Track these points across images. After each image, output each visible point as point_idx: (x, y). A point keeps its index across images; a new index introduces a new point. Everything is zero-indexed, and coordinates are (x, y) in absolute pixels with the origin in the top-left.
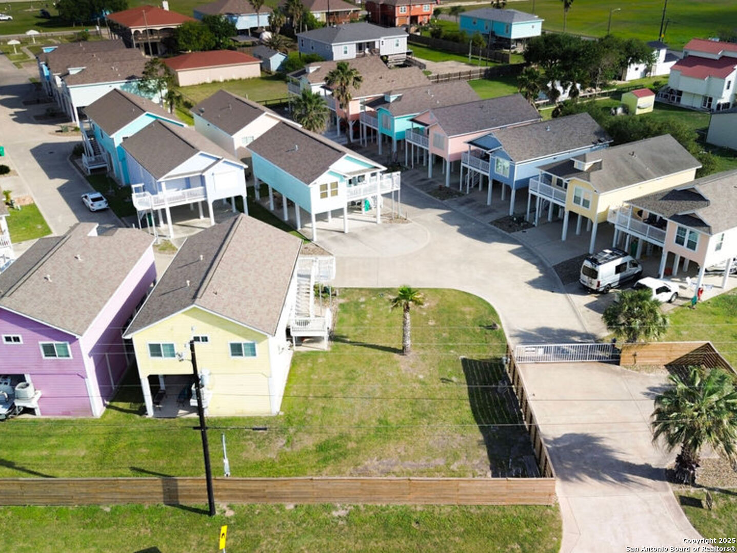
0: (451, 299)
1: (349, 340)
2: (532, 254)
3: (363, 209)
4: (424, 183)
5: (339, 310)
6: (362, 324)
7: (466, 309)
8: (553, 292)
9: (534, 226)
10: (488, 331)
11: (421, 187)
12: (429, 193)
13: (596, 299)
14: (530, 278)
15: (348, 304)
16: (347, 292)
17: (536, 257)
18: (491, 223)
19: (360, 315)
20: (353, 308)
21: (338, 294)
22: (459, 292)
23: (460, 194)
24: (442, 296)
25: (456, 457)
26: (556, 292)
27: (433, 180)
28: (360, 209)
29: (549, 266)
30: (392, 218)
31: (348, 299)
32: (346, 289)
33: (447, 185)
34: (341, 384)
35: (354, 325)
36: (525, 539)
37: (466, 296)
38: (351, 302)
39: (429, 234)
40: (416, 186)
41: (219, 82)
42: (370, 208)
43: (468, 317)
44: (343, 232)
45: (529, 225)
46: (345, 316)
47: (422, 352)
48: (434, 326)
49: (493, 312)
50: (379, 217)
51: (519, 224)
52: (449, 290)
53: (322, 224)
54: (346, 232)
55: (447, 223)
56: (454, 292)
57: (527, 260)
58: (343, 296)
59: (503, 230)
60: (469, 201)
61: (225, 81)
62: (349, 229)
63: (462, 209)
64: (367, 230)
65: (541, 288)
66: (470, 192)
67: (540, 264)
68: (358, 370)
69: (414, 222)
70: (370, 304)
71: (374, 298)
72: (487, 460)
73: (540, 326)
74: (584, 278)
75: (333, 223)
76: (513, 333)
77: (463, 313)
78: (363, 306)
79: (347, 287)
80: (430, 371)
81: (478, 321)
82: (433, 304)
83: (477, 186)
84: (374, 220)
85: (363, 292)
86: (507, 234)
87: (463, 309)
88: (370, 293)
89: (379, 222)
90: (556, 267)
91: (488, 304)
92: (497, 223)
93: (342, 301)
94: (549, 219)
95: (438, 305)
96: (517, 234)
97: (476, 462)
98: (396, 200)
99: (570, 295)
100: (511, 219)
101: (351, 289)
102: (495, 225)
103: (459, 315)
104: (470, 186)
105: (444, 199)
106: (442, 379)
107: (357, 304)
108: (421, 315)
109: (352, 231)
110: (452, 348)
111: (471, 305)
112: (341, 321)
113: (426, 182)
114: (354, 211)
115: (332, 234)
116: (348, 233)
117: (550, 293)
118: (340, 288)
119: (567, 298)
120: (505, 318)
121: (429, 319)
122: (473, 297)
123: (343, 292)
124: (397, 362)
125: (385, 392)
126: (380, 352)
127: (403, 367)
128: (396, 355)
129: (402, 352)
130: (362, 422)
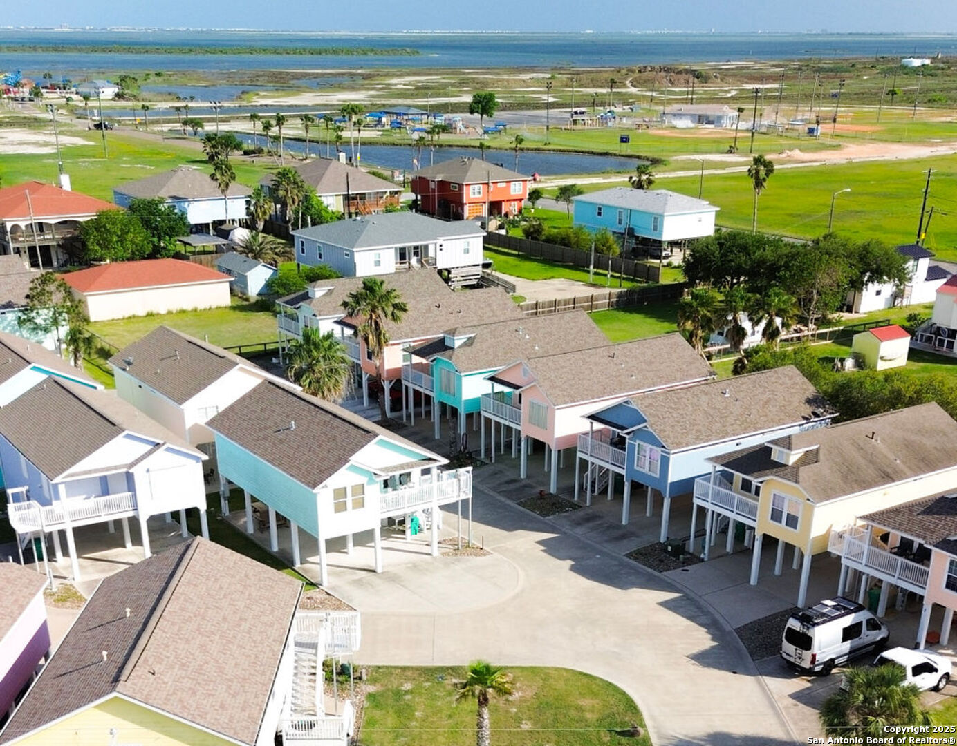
0: (560, 685)
2: (699, 608)
3: (408, 532)
4: (512, 486)
5: (366, 704)
6: (407, 728)
7: (586, 702)
8: (735, 673)
9: (702, 560)
10: (624, 740)
11: (508, 494)
12: (521, 504)
13: (809, 685)
14: (696, 650)
15: (382, 695)
16: (380, 673)
17: (706, 613)
18: (629, 555)
19: (404, 712)
20: (390, 702)
21: (364, 677)
22: (574, 672)
23: (575, 507)
24: (544, 680)
26: (740, 673)
27: (528, 481)
28: (403, 532)
29: (728, 628)
30: (460, 548)
31: (383, 685)
32: (379, 667)
33: (553, 490)
37: (585, 680)
38: (388, 690)
39: (521, 573)
40: (499, 493)
42: (420, 531)
43: (588, 716)
44: (374, 571)
45: (695, 559)
46: (378, 714)
48: (530, 731)
49: (631, 707)
50: (435, 545)
51: (677, 556)
52: (557, 669)
53: (335, 558)
54: (379, 570)
55: (550, 554)
56: (565, 673)
57: (691, 618)
58: (374, 681)
59: (651, 567)
60: (589, 519)
61: (170, 312)
62: (384, 566)
63: (579, 531)
64: (414, 567)
65: (714, 667)
66: (592, 504)
67: (713, 626)
69: (496, 555)
70: (421, 695)
71: (427, 684)
73: (711, 731)
74: (788, 648)
75: (356, 555)
77: (580, 709)
78: (408, 697)
79: (384, 664)
81: (606, 723)
82: (529, 693)
83: (604, 492)
84: (427, 550)
85: (409, 673)
86: (657, 573)
87: (581, 702)
88: (420, 675)
89: (436, 553)
90: (739, 631)
91: (624, 693)
92: (638, 555)
93: (371, 689)
94: (729, 548)
95: (537, 695)
96: (673, 575)
98: (465, 516)
99: (764, 677)
100: (663, 547)
101: (387, 667)
102: (635, 559)
103: (572, 713)
104: (593, 491)
105: (547, 515)
107: (398, 694)
108: (507, 712)
109: (385, 570)
111: (594, 695)
112: (370, 723)
113: (517, 485)
114: (393, 535)
115: (355, 573)
116: (382, 573)
117: (730, 675)
118: (369, 667)
119: (759, 683)
120: (653, 718)
121: (522, 720)
122: (598, 681)
123: (374, 674)
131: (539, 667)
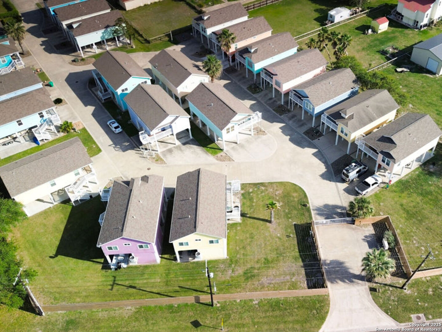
0: (288, 188)
1: (248, 216)
4: (271, 101)
5: (242, 197)
7: (295, 195)
10: (304, 208)
12: (274, 110)
13: (348, 185)
14: (321, 173)
15: (245, 193)
16: (244, 186)
22: (292, 184)
24: (284, 187)
25: (294, 275)
29: (329, 164)
31: (245, 190)
34: (249, 240)
35: (249, 206)
36: (318, 308)
37: (294, 186)
39: (276, 143)
41: (148, 5)
43: (295, 199)
44: (236, 143)
46: (245, 201)
47: (278, 221)
52: (287, 182)
54: (238, 143)
55: (283, 133)
56: (289, 184)
60: (293, 117)
61: (151, 3)
62: (239, 141)
65: (326, 179)
66: (294, 109)
68: (254, 233)
71: (255, 189)
72: (305, 275)
74: (344, 177)
76: (314, 208)
77: (293, 197)
79: (244, 183)
80: (282, 232)
81: (300, 202)
82: (281, 192)
84: (250, 133)
87: (293, 195)
88: (254, 186)
89: (253, 134)
90: (332, 165)
91: (304, 191)
95: (283, 192)
96: (316, 141)
97: (301, 277)
99: (337, 183)
106: (287, 236)
107: (249, 193)
109: (240, 143)
110: (290, 218)
111: (296, 192)
112: (244, 204)
115: (232, 144)
117: (329, 182)
120: (311, 199)
121: (280, 201)
122: (297, 187)
124: (269, 227)
125: (265, 244)
126: (261, 222)
127: (271, 230)
128: (268, 224)
129: (270, 222)
130: (259, 260)
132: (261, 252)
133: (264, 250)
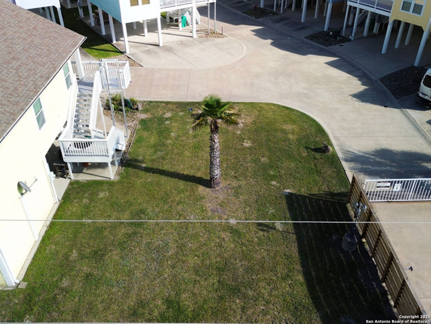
0: (270, 115)
2: (353, 66)
3: (180, 25)
4: (239, 5)
5: (139, 127)
6: (164, 145)
7: (289, 127)
8: (386, 107)
9: (350, 40)
10: (318, 155)
11: (237, 8)
12: (244, 13)
14: (355, 91)
15: (150, 120)
16: (151, 106)
17: (359, 69)
18: (307, 38)
19: (163, 132)
20: (155, 125)
21: (140, 108)
22: (279, 106)
23: (274, 14)
24: (259, 111)
26: (389, 107)
27: (248, 2)
28: (178, 26)
29: (374, 78)
30: (209, 34)
32: (151, 102)
33: (262, 6)
35: (154, 146)
38: (155, 117)
39: (245, 48)
40: (233, 7)
42: (188, 25)
43: (291, 137)
44: (158, 46)
45: (346, 40)
46: (145, 134)
47: (235, 184)
48: (249, 148)
49: (320, 130)
50: (195, 32)
51: (335, 38)
52: (267, 104)
53: (135, 38)
54: (161, 45)
55: (261, 38)
57: (349, 72)
58: (146, 111)
59: (320, 43)
60: (282, 20)
62: (163, 43)
63: (277, 25)
64: (182, 43)
65: (370, 103)
66: (284, 12)
67: (363, 77)
69: (230, 37)
70: (176, 121)
71: (181, 114)
73: (378, 148)
75: (148, 37)
77: (284, 132)
78: (168, 122)
80: (244, 213)
81: (303, 142)
82: (249, 120)
83: (290, 6)
84: (190, 34)
85: (170, 106)
86: (324, 47)
87: (285, 127)
88: (177, 107)
89: (195, 35)
90: (382, 80)
91: (314, 121)
92: (312, 37)
93: (143, 116)
94: (365, 34)
95: (254, 122)
96: (334, 48)
98: (212, 17)
99: (407, 110)
100: (327, 34)
101: (156, 102)
102: (311, 39)
103: (279, 134)
104: (284, 6)
105: (259, 18)
107: (161, 120)
108: (234, 133)
109: (165, 45)
110: (273, 178)
111: (294, 122)
112: (139, 140)
113: (242, 4)
114: (171, 27)
115: (147, 47)
116: (163, 47)
117: (382, 108)
118: (144, 101)
119: (404, 114)
120: (336, 138)
121: (244, 139)
122: (295, 113)
123: (147, 106)
124: (203, 198)
125: (181, 247)
126: (181, 184)
127: (209, 206)
128: (201, 189)
129: (209, 183)
130: (142, 304)
131: (256, 103)
132: (160, 274)
133: (173, 267)
